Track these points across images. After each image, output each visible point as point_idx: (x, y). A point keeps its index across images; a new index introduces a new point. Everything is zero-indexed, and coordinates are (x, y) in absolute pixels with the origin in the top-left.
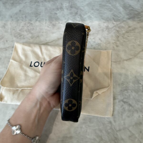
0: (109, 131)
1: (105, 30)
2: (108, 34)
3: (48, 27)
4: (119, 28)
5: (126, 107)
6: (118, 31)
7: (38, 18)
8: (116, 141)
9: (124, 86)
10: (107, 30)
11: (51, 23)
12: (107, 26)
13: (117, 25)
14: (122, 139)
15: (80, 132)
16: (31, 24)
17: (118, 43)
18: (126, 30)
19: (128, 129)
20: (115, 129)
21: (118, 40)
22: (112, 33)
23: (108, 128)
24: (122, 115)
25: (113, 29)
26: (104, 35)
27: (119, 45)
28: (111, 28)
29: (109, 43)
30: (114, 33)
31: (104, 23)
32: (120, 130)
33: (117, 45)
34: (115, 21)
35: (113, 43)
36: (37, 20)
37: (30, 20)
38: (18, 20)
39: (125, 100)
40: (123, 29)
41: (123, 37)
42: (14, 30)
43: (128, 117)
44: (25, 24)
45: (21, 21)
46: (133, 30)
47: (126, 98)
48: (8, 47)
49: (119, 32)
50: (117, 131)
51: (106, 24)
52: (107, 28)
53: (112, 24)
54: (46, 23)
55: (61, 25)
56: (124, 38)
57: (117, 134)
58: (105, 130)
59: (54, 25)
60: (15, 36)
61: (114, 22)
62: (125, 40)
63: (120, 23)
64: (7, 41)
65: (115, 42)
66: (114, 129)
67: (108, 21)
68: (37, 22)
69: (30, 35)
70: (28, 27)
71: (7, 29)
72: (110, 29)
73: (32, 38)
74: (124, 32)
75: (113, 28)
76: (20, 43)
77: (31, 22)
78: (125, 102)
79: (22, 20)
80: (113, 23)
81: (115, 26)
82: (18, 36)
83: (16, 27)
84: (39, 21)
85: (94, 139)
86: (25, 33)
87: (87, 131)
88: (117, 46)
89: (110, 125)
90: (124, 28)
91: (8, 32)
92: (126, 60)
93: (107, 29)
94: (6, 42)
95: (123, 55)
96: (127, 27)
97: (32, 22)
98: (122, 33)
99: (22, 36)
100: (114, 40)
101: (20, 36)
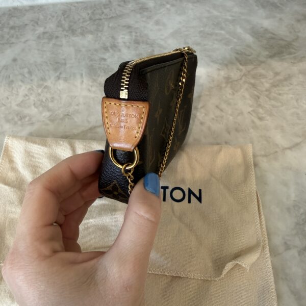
1: (224, 85)
2: (234, 94)
3: (89, 90)
4: (254, 77)
6: (254, 85)
7: (60, 74)
10: (229, 86)
11: (94, 80)
12: (226, 76)
13: (249, 72)
16: (46, 87)
17: (261, 110)
18: (272, 81)
21: (260, 106)
22: (242, 90)
25: (241, 82)
26: (224, 97)
27: (264, 116)
28: (236, 81)
29: (241, 113)
30: (247, 89)
31: (219, 70)
33: (260, 115)
34: (241, 64)
35: (249, 112)
36: (59, 78)
37: (43, 79)
38: (12, 81)
40: (263, 80)
41: (267, 96)
42: (4, 105)
44: (31, 89)
45: (20, 83)
46: (286, 79)
49: (259, 88)
51: (222, 73)
52: (228, 80)
53: (239, 71)
54: (82, 82)
56: (270, 99)
61: (241, 67)
62: (273, 102)
63: (255, 68)
65: (253, 111)
67: (226, 65)
68: (61, 82)
69: (47, 114)
70: (39, 94)
72: (235, 83)
73: (52, 120)
74: (267, 85)
75: (241, 79)
76: (21, 138)
77: (45, 84)
79: (22, 81)
80: (238, 69)
81: (245, 75)
82: (16, 119)
83: (7, 98)
84: (66, 80)
88: (261, 119)
90: (266, 78)
92: (290, 148)
93: (227, 83)
95: (279, 139)
96: (271, 74)
98: (264, 89)
99: (27, 119)
100: (251, 106)
101: (22, 118)
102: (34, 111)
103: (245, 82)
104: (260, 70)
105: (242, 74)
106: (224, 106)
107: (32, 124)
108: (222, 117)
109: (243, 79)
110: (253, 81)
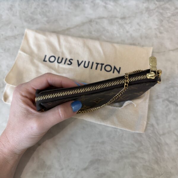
0: (151, 135)
1: (144, 12)
2: (149, 17)
3: (69, 8)
4: (163, 9)
5: (172, 107)
6: (161, 14)
8: (159, 146)
9: (170, 82)
10: (147, 12)
11: (72, 3)
12: (147, 7)
13: (161, 6)
14: (167, 144)
15: (114, 137)
16: (46, 5)
17: (162, 28)
18: (172, 12)
19: (174, 133)
20: (158, 133)
21: (162, 26)
23: (150, 132)
24: (167, 117)
25: (155, 11)
26: (143, 18)
27: (163, 31)
28: (152, 10)
29: (151, 29)
30: (157, 16)
31: (143, 3)
32: (164, 134)
33: (161, 31)
35: (155, 29)
39: (171, 99)
40: (168, 11)
41: (168, 21)
43: (175, 119)
44: (38, 5)
45: (33, 1)
47: (171, 97)
48: (18, 35)
49: (164, 15)
50: (160, 135)
51: (145, 5)
52: (147, 9)
54: (66, 3)
55: (87, 5)
57: (160, 139)
58: (146, 135)
59: (77, 6)
60: (26, 21)
61: (157, 2)
62: (170, 25)
63: (164, 4)
64: (15, 27)
65: (158, 28)
66: (156, 132)
68: (54, 2)
69: (45, 19)
71: (15, 12)
73: (48, 22)
74: (169, 15)
75: (155, 9)
77: (46, 3)
78: (170, 102)
80: (155, 3)
81: (158, 7)
82: (30, 20)
83: (26, 9)
85: (133, 145)
86: (39, 17)
87: (123, 135)
88: (161, 33)
89: (152, 129)
90: (170, 10)
91: (16, 16)
92: (173, 50)
94: (14, 28)
95: (168, 44)
96: (173, 8)
97: (48, 2)
98: (167, 17)
99: (35, 21)
100: (157, 25)
101: (33, 20)
103: (157, 11)
104: (167, 5)
105: (156, 7)
106: (142, 24)
108: (139, 29)
109: (156, 9)
110: (161, 11)
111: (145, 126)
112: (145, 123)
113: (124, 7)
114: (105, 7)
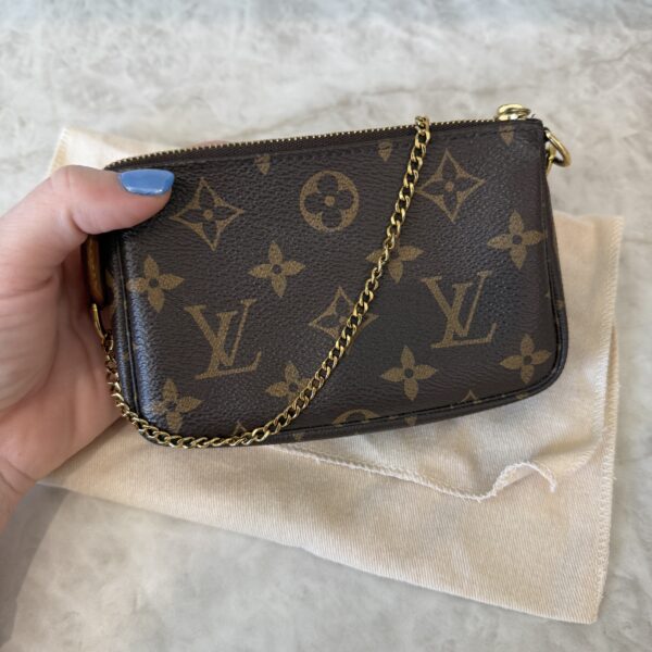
0: (627, 633)
1: (575, 68)
2: (595, 92)
3: (254, 48)
7: (196, 6)
10: (588, 71)
11: (269, 27)
12: (584, 48)
13: (644, 44)
15: (452, 642)
16: (159, 33)
22: (619, 86)
23: (623, 617)
25: (620, 67)
26: (571, 96)
28: (609, 62)
29: (606, 138)
30: (630, 85)
31: (570, 31)
34: (627, 25)
35: (626, 139)
36: (189, 15)
37: (155, 15)
38: (88, 14)
42: (64, 64)
44: (126, 35)
45: (104, 20)
48: (29, 156)
51: (578, 40)
52: (589, 58)
53: (618, 40)
54: (241, 29)
55: (329, 38)
58: (605, 633)
59: (286, 42)
60: (68, 98)
61: (626, 31)
64: (23, 123)
65: (637, 136)
67: (591, 24)
68: (194, 24)
69: (152, 91)
70: (142, 48)
71: (26, 62)
72: (607, 67)
73: (163, 105)
75: (621, 59)
76: (93, 134)
77: (159, 26)
79: (110, 16)
80: (618, 35)
81: (631, 51)
82: (86, 96)
83: (74, 50)
84: (205, 20)
87: (494, 635)
89: (632, 602)
91: (29, 76)
93: (585, 64)
94: (17, 126)
97: (166, 25)
99: (109, 98)
100: (633, 125)
101: (98, 94)
102: (126, 82)
103: (629, 67)
105: (626, 48)
106: (566, 116)
107: (119, 110)
109: (627, 60)
110: (648, 66)
111: (600, 590)
112: (602, 574)
113: (488, 48)
114: (408, 47)
